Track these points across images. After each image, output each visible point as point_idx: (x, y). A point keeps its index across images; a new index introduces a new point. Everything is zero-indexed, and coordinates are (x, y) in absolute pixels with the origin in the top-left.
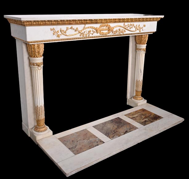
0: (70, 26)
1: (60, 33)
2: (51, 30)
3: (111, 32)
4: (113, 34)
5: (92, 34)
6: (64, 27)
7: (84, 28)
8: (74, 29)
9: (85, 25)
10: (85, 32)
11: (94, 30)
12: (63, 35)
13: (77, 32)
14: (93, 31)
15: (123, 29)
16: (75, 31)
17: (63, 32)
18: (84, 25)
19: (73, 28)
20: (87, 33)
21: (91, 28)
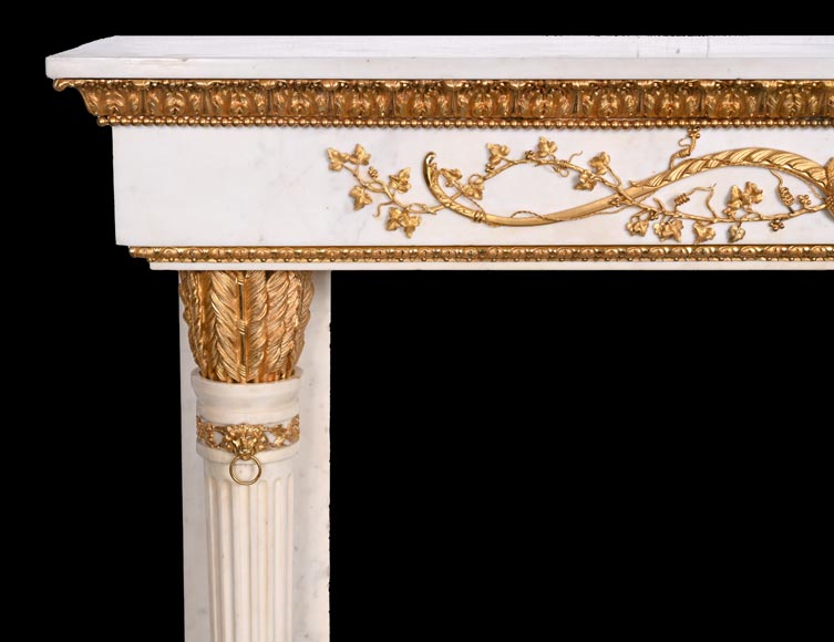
0: (520, 140)
1: (417, 194)
2: (336, 161)
5: (776, 224)
6: (461, 148)
7: (685, 162)
8: (562, 166)
9: (693, 132)
10: (681, 199)
11: (797, 188)
12: (445, 214)
13: (600, 194)
16: (579, 186)
17: (450, 192)
18: (680, 134)
19: (560, 156)
20: (718, 205)
21: (758, 165)
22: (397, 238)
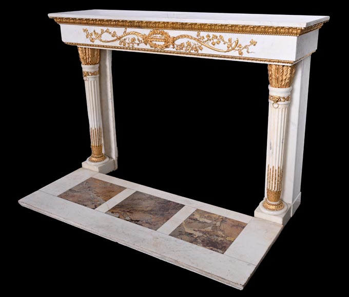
0: (105, 28)
1: (94, 36)
3: (171, 46)
4: (175, 50)
5: (138, 44)
6: (98, 29)
7: (125, 33)
8: (110, 33)
9: (126, 29)
10: (125, 39)
11: (140, 39)
12: (97, 40)
13: (115, 38)
14: (138, 39)
15: (196, 43)
16: (112, 36)
17: (97, 36)
18: (124, 29)
19: (110, 31)
20: (130, 41)
21: (134, 34)
22: (92, 43)
